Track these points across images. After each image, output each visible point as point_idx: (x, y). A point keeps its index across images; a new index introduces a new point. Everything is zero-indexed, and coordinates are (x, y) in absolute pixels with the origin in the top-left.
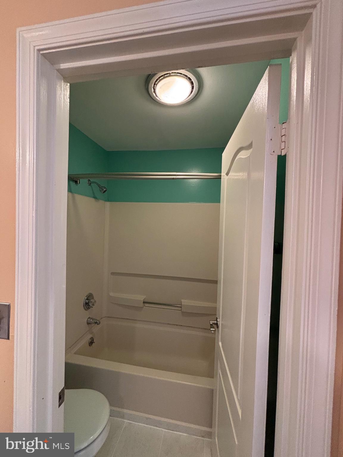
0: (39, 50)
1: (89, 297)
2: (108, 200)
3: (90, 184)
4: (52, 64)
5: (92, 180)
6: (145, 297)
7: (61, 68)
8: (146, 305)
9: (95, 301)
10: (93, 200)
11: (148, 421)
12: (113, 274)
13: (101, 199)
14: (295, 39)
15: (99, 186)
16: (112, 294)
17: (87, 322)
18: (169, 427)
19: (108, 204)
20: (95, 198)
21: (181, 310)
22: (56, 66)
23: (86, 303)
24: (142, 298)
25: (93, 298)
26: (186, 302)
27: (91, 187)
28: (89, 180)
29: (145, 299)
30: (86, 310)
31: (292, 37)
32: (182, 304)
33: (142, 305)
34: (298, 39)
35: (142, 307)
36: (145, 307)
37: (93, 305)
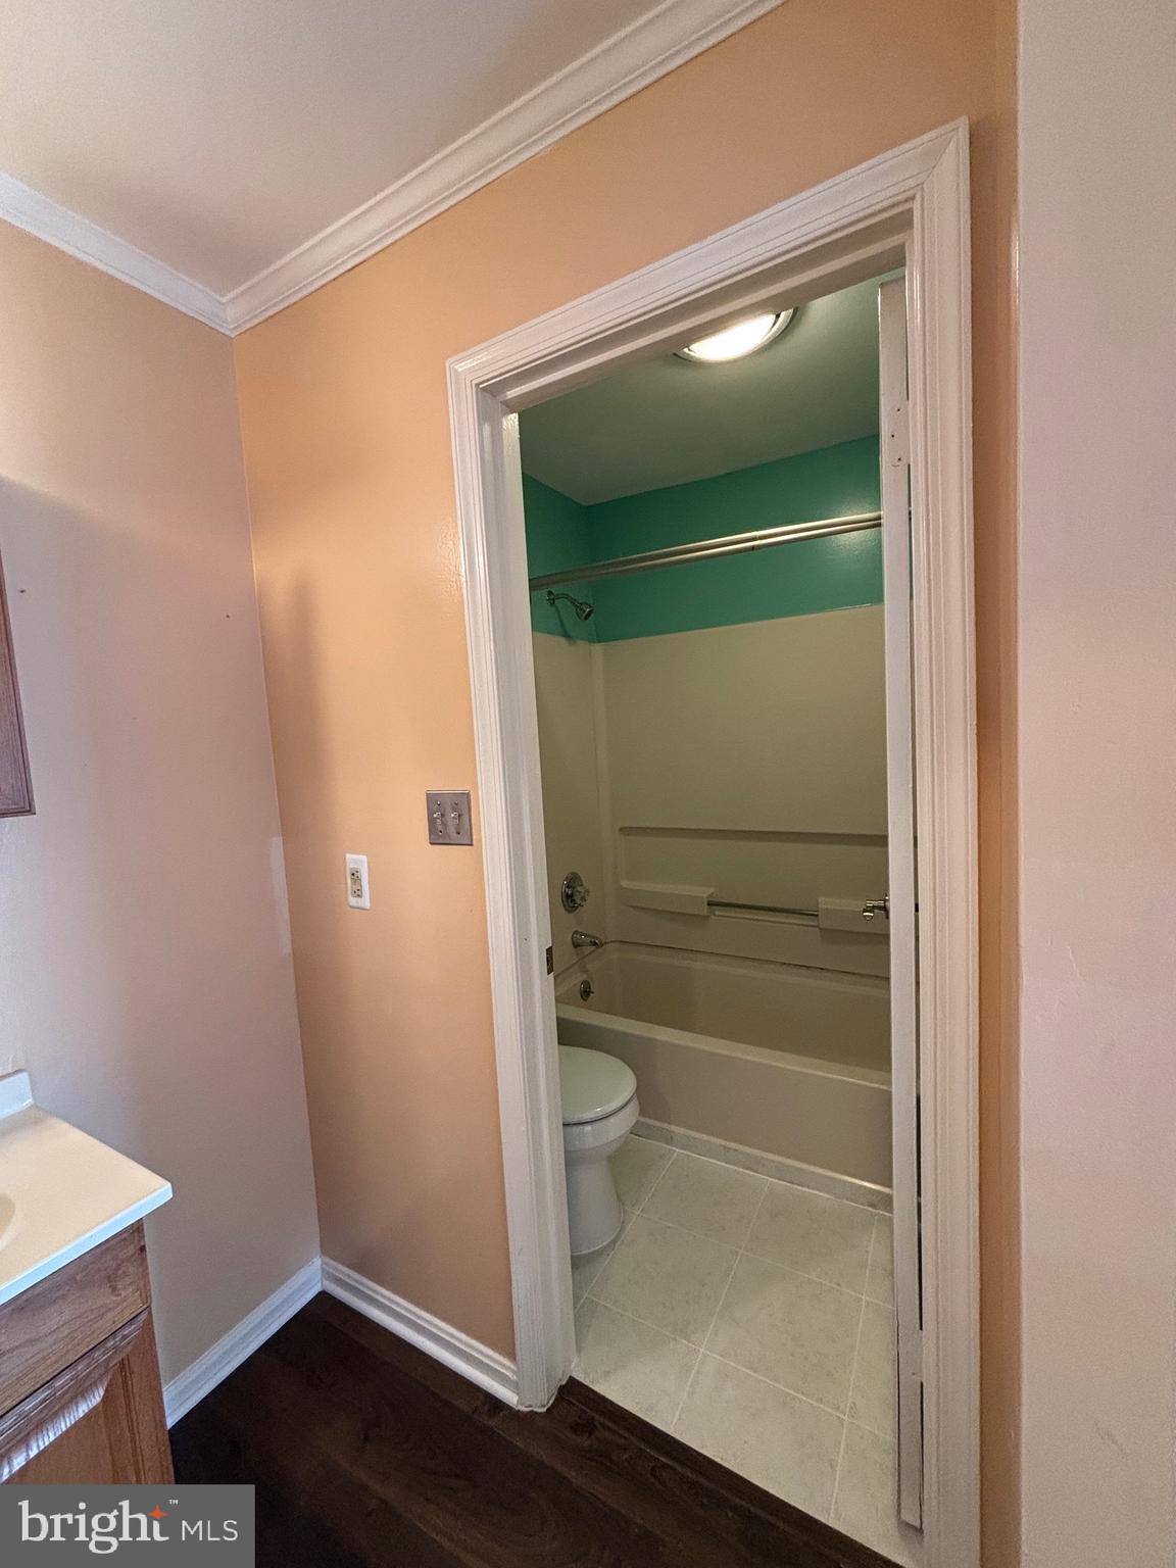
0: (477, 385)
1: (573, 881)
2: (599, 637)
3: (553, 604)
4: (495, 396)
5: (555, 590)
6: (712, 890)
7: (509, 397)
8: (717, 913)
9: (587, 891)
10: (563, 641)
11: (726, 1155)
12: (622, 830)
13: (582, 639)
14: (902, 247)
15: (573, 601)
16: (625, 883)
17: (573, 943)
18: (780, 1172)
19: (598, 648)
20: (566, 635)
21: (817, 926)
22: (501, 398)
23: (568, 896)
24: (704, 892)
25: (582, 885)
26: (826, 903)
27: (557, 609)
28: (550, 593)
29: (710, 896)
30: (569, 912)
31: (896, 243)
32: (820, 906)
33: (705, 910)
34: (907, 244)
35: (708, 917)
36: (713, 917)
37: (583, 899)
